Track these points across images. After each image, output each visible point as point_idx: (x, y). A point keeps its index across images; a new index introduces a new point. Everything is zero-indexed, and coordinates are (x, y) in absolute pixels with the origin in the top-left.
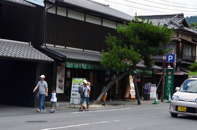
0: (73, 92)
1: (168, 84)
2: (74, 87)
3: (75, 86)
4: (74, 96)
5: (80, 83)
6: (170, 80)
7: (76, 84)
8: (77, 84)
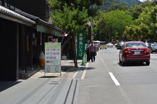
0: (47, 59)
1: (80, 45)
2: (47, 54)
3: (49, 52)
4: (49, 64)
5: (55, 48)
6: (81, 41)
7: (50, 50)
8: (52, 50)
